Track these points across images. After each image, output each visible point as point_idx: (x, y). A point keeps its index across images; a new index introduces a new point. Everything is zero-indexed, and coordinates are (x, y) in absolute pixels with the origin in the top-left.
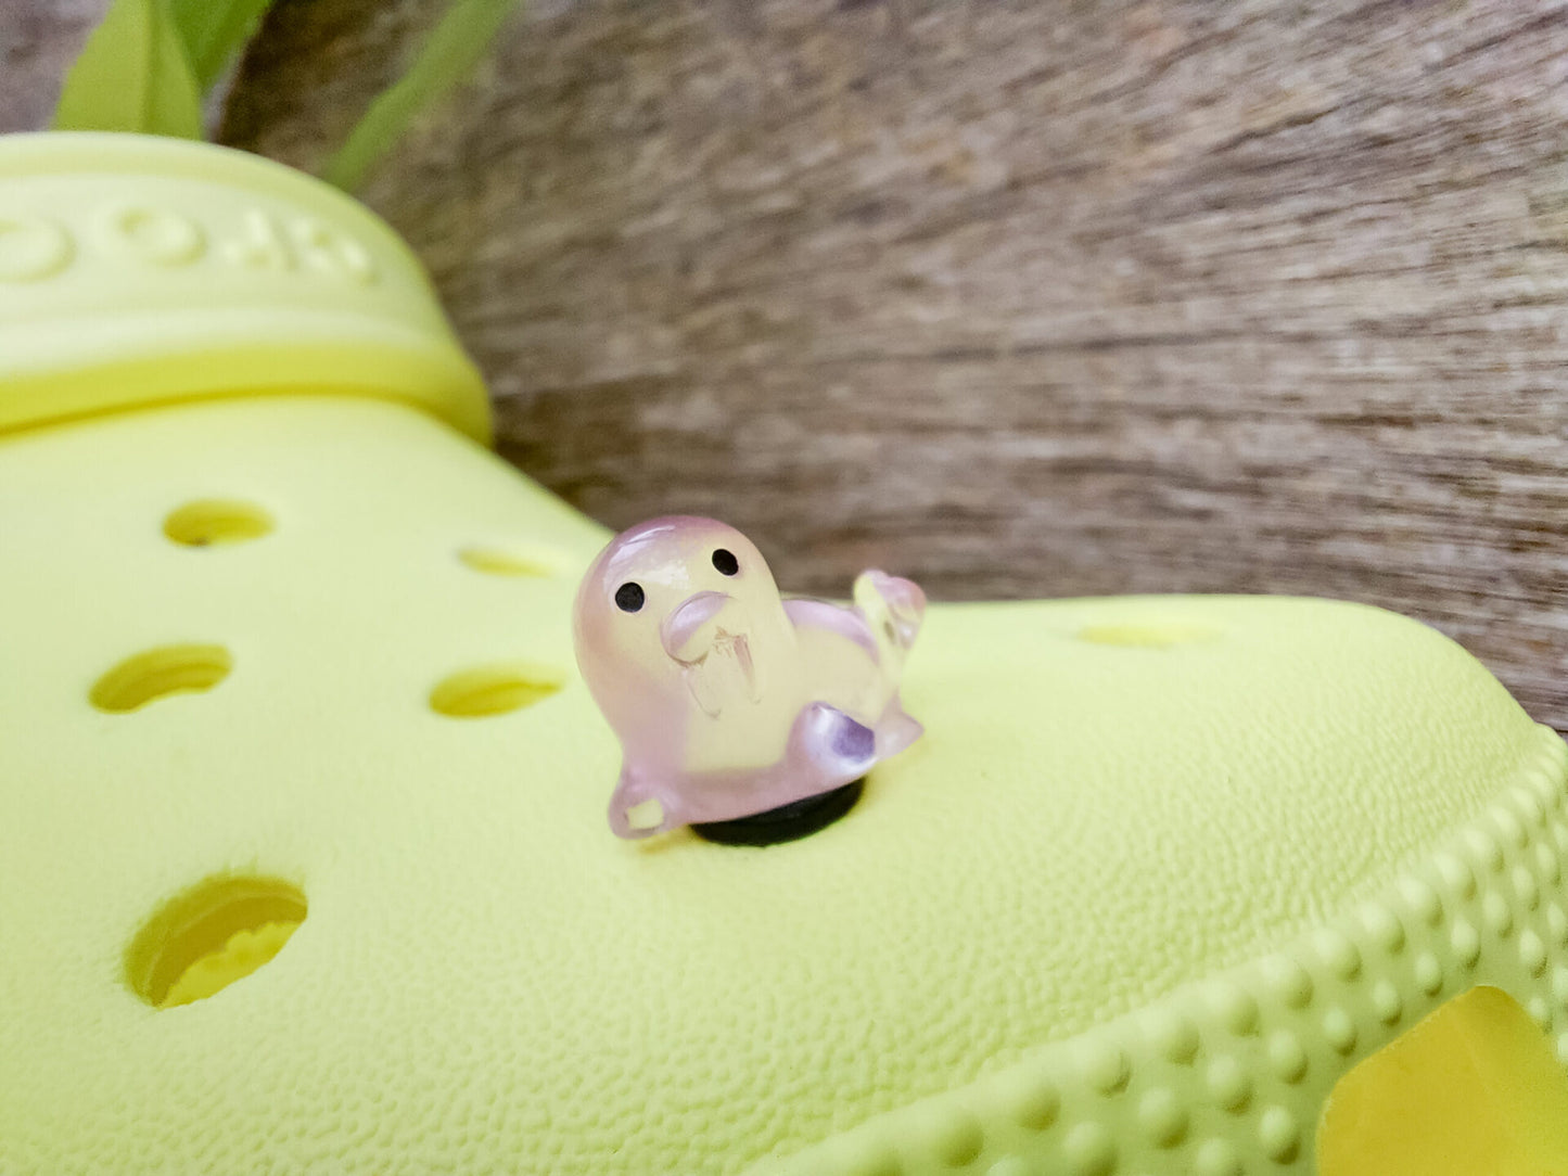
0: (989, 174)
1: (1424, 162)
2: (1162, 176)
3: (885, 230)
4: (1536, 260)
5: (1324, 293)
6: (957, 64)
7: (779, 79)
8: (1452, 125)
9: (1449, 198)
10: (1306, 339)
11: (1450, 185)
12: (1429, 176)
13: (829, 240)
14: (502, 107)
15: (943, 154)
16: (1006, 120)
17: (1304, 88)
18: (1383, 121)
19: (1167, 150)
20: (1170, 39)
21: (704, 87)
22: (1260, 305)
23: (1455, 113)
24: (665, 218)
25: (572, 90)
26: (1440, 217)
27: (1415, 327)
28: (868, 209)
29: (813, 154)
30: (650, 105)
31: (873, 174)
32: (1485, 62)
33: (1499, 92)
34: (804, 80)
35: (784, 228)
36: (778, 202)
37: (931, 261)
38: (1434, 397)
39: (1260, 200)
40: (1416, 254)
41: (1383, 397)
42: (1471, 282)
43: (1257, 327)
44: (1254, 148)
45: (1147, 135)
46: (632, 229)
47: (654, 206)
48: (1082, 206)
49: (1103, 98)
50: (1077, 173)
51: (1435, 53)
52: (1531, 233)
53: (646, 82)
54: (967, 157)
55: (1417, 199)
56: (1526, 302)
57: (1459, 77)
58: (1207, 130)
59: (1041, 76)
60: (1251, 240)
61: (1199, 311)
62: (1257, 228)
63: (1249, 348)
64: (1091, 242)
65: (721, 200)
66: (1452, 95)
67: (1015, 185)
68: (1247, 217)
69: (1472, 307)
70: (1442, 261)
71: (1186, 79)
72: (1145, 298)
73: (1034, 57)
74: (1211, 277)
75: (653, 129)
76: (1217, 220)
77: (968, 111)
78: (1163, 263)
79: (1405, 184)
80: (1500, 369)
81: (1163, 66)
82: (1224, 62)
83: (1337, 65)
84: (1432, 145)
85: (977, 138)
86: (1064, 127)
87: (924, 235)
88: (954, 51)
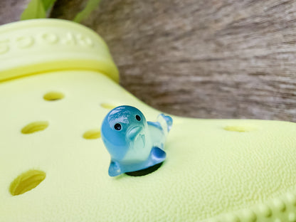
0: (188, 28)
1: (264, 28)
2: (220, 29)
3: (170, 38)
4: (285, 46)
5: (248, 51)
6: (182, 8)
7: (151, 10)
8: (269, 21)
9: (269, 34)
10: (246, 59)
11: (269, 32)
12: (266, 30)
13: (160, 40)
14: (101, 14)
15: (180, 24)
16: (191, 18)
17: (244, 13)
18: (257, 20)
19: (220, 24)
20: (220, 4)
21: (137, 11)
22: (237, 53)
23: (269, 19)
24: (130, 35)
25: (113, 11)
26: (268, 37)
27: (264, 57)
28: (167, 34)
29: (157, 24)
30: (128, 14)
31: (168, 28)
32: (274, 10)
33: (277, 16)
34: (155, 10)
35: (152, 38)
36: (151, 33)
37: (177, 44)
38: (269, 70)
39: (236, 34)
40: (264, 44)
41: (260, 70)
42: (274, 49)
43: (237, 57)
44: (236, 24)
45: (217, 21)
46: (124, 37)
47: (128, 33)
48: (205, 34)
49: (208, 15)
50: (204, 28)
51: (266, 8)
52: (284, 41)
53: (127, 10)
54: (184, 25)
55: (264, 34)
56: (283, 53)
57: (270, 13)
58: (227, 21)
59: (197, 10)
60: (236, 41)
61: (227, 54)
62: (236, 39)
63: (235, 61)
64: (207, 41)
65: (140, 32)
66: (269, 16)
67: (193, 30)
68: (234, 36)
69: (274, 54)
70: (269, 45)
71: (223, 12)
72: (216, 51)
73: (196, 7)
74: (229, 47)
75: (128, 19)
76: (229, 37)
77: (185, 17)
78: (220, 45)
79: (262, 31)
80: (279, 65)
81: (219, 9)
82: (229, 9)
83: (249, 9)
84: (266, 25)
85: (187, 22)
86: (202, 20)
87: (177, 39)
88: (182, 5)
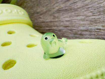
0: (45, 11)
2: (54, 11)
3: (39, 14)
4: (75, 17)
5: (63, 19)
7: (33, 5)
8: (70, 9)
10: (63, 22)
11: (70, 12)
12: (69, 11)
13: (36, 15)
15: (42, 10)
16: (46, 7)
17: (62, 6)
18: (67, 8)
20: (55, 3)
21: (28, 5)
22: (60, 19)
23: (70, 8)
27: (68, 21)
28: (38, 13)
29: (35, 9)
30: (25, 6)
31: (38, 11)
32: (72, 5)
33: (72, 7)
35: (33, 14)
36: (33, 12)
37: (41, 16)
38: (70, 25)
39: (60, 13)
40: (69, 16)
41: (67, 25)
42: (72, 18)
43: (60, 21)
44: (60, 10)
45: (54, 8)
48: (50, 13)
49: (51, 6)
50: (50, 11)
51: (69, 4)
52: (74, 15)
53: (25, 4)
55: (69, 13)
58: (57, 8)
59: (48, 5)
60: (59, 15)
61: (57, 20)
63: (59, 22)
64: (51, 15)
68: (59, 14)
69: (72, 20)
70: (70, 17)
71: (56, 5)
72: (53, 19)
73: (47, 3)
74: (57, 17)
76: (57, 14)
77: (44, 7)
78: (54, 17)
80: (73, 24)
81: (54, 4)
82: (58, 4)
83: (64, 5)
84: (69, 10)
85: (44, 8)
86: (49, 8)
87: (41, 15)
88: (43, 3)
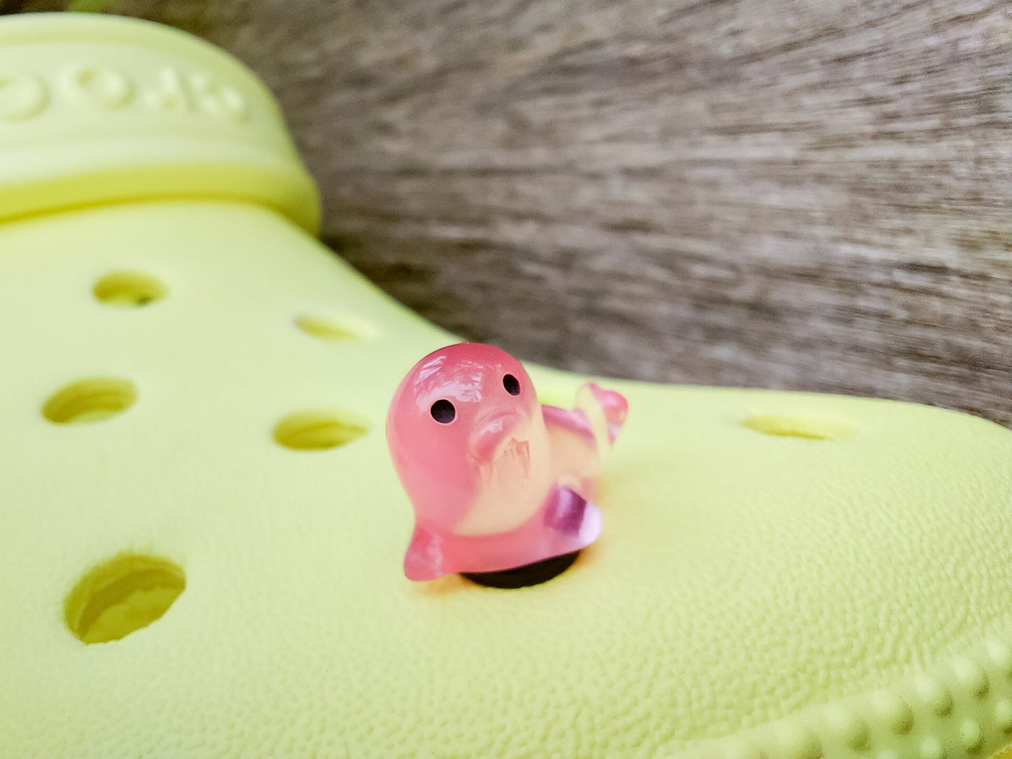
0: (428, 63)
1: (654, 76)
2: (521, 72)
3: (372, 94)
4: (712, 139)
5: (603, 150)
8: (668, 56)
9: (668, 100)
10: (595, 177)
11: (669, 91)
12: (661, 84)
13: (342, 98)
15: (404, 49)
16: (438, 31)
17: (597, 24)
18: (637, 49)
19: (524, 56)
22: (572, 153)
23: (670, 48)
26: (665, 109)
27: (649, 173)
28: (362, 80)
29: (335, 43)
30: (246, 7)
31: (367, 58)
32: (687, 21)
33: (694, 39)
35: (317, 89)
36: (314, 72)
37: (395, 115)
38: (662, 216)
39: (571, 90)
40: (652, 129)
41: (636, 214)
42: (680, 150)
43: (569, 168)
44: (570, 60)
45: (516, 45)
48: (478, 87)
49: (488, 22)
50: (475, 65)
51: (662, 12)
52: (709, 121)
54: (417, 52)
55: (653, 98)
56: (705, 163)
57: (672, 28)
58: (546, 45)
59: (457, 4)
60: (568, 115)
61: (539, 155)
62: (569, 107)
63: (565, 179)
64: (484, 109)
66: (669, 38)
67: (442, 72)
68: (562, 100)
69: (681, 163)
70: (665, 136)
71: (535, 14)
72: (509, 144)
74: (547, 134)
76: (547, 102)
77: (418, 24)
78: (520, 124)
79: (647, 88)
80: (692, 202)
81: (522, 6)
82: (554, 7)
83: (613, 14)
84: (659, 66)
85: (424, 41)
86: (470, 37)
87: (393, 98)
